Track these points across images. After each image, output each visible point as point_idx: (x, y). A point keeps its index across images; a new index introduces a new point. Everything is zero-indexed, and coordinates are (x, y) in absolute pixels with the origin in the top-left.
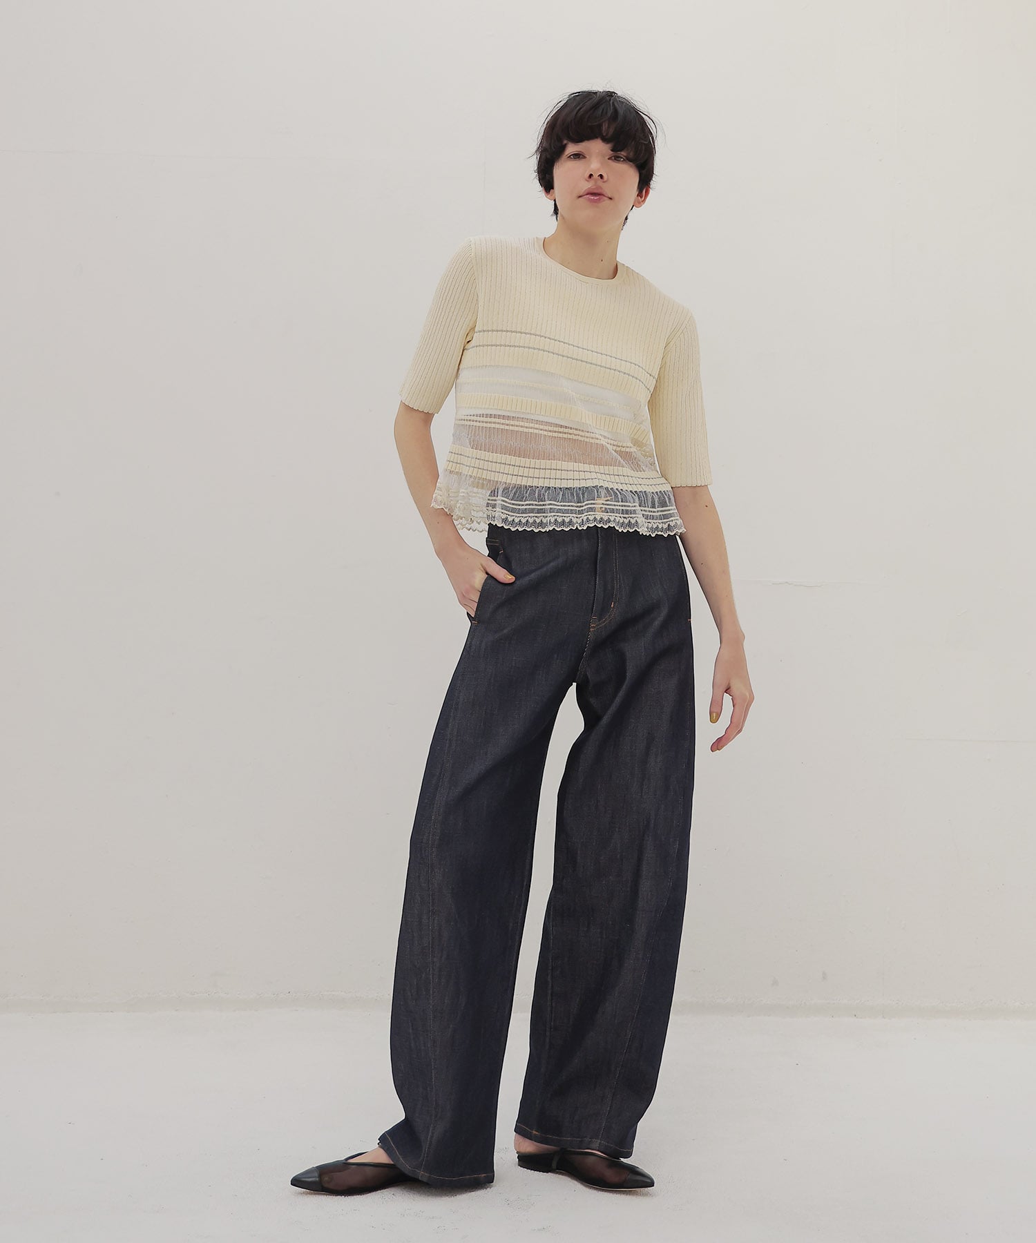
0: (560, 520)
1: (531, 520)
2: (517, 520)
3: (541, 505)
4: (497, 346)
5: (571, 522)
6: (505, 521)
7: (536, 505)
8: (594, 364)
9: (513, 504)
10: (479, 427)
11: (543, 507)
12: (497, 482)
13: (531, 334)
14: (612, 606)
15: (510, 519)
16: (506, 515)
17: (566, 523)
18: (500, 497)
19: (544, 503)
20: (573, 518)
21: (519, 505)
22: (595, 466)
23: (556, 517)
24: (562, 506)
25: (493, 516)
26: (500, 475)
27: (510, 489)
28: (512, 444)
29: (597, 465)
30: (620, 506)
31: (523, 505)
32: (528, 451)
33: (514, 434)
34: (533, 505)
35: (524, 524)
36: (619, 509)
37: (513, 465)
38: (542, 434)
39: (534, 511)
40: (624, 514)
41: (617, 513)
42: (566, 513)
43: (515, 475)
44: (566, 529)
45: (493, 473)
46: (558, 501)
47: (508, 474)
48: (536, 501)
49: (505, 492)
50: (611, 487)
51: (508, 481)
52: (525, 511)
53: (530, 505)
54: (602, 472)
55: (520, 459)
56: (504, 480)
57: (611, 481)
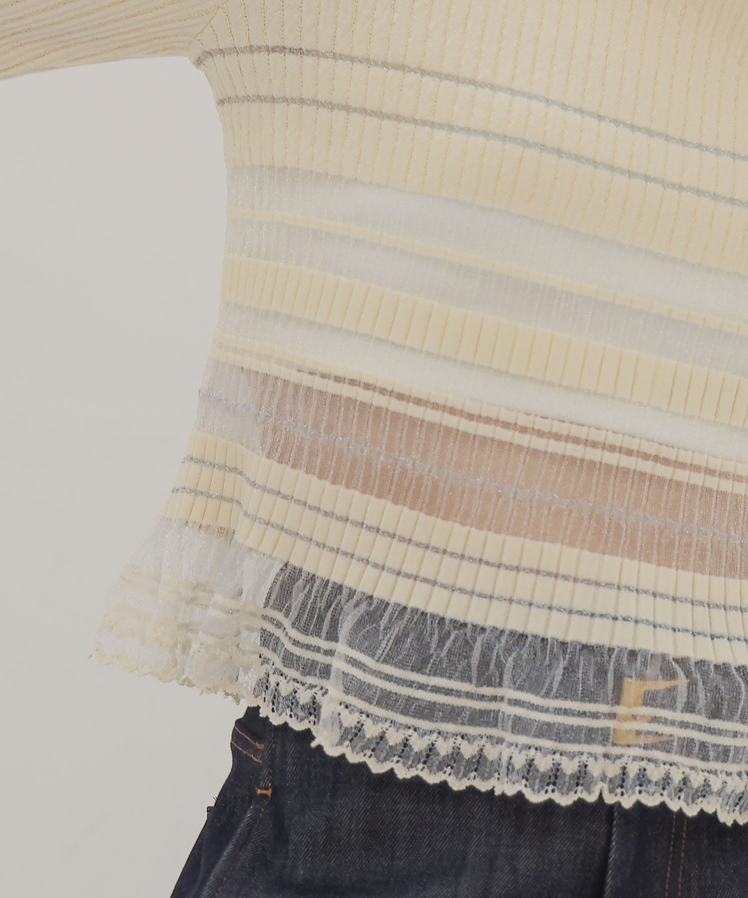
0: (544, 764)
2: (394, 738)
3: (482, 697)
4: (381, 115)
5: (581, 778)
6: (353, 735)
7: (469, 695)
9: (389, 678)
10: (297, 387)
11: (493, 706)
13: (513, 92)
15: (371, 730)
16: (357, 714)
17: (564, 775)
18: (341, 647)
19: (499, 692)
20: (591, 760)
21: (410, 684)
22: (662, 568)
23: (533, 751)
24: (558, 711)
25: (301, 703)
26: (356, 566)
27: (383, 623)
28: (409, 466)
29: (670, 566)
30: (699, 728)
31: (422, 687)
32: (462, 497)
33: (420, 432)
34: (458, 694)
35: (418, 755)
36: (692, 740)
37: (402, 539)
38: (515, 442)
39: (458, 715)
40: (708, 760)
41: (681, 754)
42: (568, 741)
43: (408, 576)
44: (565, 800)
45: (331, 555)
46: (547, 695)
47: (383, 568)
48: (471, 682)
49: (365, 630)
50: (680, 654)
51: (380, 593)
52: (427, 711)
53: (449, 692)
54: (679, 595)
55: (431, 519)
56: (364, 587)
57: (698, 628)
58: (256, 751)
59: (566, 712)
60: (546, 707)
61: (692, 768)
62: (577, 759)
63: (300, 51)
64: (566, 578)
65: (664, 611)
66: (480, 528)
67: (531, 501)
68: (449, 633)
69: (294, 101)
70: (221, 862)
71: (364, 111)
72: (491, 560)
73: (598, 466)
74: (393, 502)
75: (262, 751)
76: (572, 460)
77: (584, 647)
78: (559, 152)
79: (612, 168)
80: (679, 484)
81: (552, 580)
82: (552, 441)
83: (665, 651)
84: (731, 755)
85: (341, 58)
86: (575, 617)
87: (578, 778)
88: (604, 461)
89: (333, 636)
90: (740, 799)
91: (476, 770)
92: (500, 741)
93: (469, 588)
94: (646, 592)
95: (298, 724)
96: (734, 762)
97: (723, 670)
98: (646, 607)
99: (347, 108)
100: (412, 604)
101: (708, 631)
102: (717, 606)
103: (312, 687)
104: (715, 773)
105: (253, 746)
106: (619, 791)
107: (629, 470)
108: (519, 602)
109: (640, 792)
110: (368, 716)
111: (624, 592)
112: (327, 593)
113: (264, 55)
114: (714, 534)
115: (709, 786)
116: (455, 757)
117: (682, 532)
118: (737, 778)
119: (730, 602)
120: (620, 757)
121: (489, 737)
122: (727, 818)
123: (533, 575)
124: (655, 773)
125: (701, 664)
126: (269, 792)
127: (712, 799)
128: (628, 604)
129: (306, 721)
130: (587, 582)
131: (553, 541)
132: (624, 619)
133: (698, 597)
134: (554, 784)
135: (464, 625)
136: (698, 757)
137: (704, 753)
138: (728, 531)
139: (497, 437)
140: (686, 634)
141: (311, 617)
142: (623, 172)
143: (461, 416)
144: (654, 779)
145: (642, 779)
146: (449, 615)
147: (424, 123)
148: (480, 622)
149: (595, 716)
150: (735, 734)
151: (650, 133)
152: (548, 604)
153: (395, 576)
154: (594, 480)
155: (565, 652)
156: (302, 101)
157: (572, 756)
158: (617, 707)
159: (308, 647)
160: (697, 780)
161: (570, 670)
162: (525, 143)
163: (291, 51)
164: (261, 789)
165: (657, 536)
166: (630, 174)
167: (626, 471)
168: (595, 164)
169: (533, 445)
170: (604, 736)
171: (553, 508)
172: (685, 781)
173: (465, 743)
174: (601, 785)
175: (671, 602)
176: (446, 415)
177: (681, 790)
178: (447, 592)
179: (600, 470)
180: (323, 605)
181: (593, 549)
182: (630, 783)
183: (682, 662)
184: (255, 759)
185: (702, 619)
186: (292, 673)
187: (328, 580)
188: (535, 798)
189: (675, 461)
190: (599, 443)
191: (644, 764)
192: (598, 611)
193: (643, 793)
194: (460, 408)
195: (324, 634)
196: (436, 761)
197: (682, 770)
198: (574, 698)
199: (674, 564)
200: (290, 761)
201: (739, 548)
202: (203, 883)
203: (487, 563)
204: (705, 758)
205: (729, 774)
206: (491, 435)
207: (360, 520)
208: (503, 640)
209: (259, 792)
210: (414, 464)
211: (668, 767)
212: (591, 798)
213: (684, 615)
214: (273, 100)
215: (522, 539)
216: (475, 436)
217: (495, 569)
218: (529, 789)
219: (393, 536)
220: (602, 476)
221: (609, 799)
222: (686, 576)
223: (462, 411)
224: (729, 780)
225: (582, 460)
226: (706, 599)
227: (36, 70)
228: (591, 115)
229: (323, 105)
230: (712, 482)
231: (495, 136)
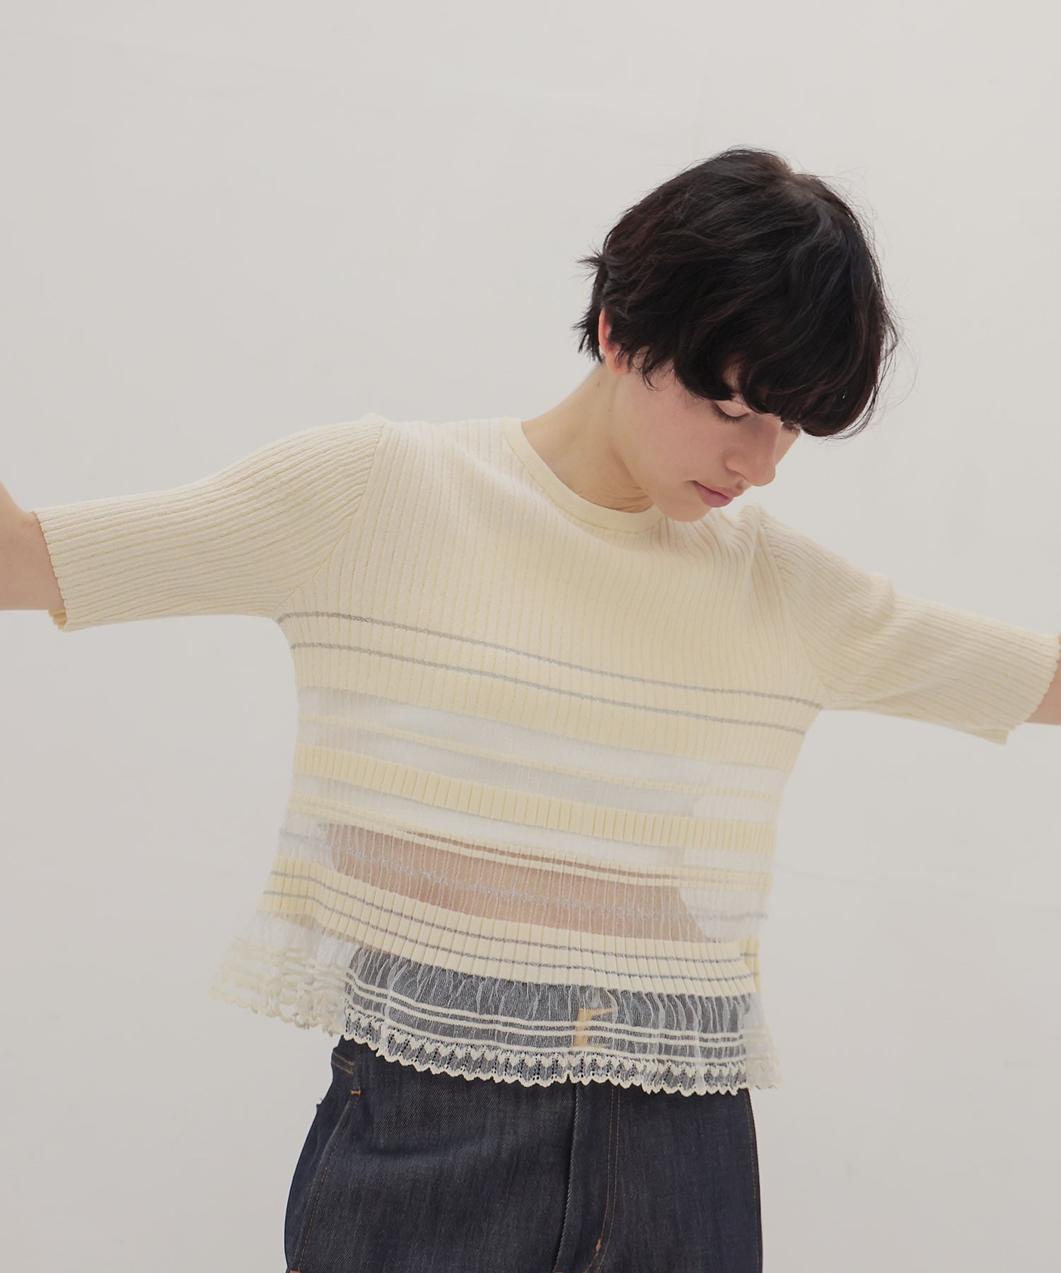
0: (531, 1062)
1: (460, 1054)
2: (429, 1049)
3: (484, 1021)
4: (403, 659)
5: (555, 1068)
6: (404, 1048)
7: (474, 1020)
8: (630, 705)
9: (424, 1011)
11: (490, 1027)
12: (387, 956)
14: (598, 1247)
16: (405, 1035)
17: (544, 1068)
18: (391, 993)
19: (495, 1017)
20: (560, 1057)
21: (437, 1014)
22: (595, 935)
23: (523, 1054)
24: (537, 1028)
25: (362, 1026)
26: (399, 941)
27: (418, 978)
28: (429, 877)
29: (600, 934)
30: (627, 1032)
31: (445, 1016)
32: (465, 896)
33: (435, 856)
34: (467, 1019)
35: (445, 1058)
36: (624, 1040)
37: (428, 924)
38: (498, 861)
39: (469, 1032)
40: (634, 1052)
41: (617, 1049)
42: (545, 1046)
43: (432, 947)
44: (545, 1084)
45: (382, 934)
46: (530, 1019)
47: (417, 942)
48: (476, 1012)
49: (408, 982)
50: (612, 987)
51: (415, 958)
52: (449, 1031)
53: (462, 1018)
54: (607, 951)
55: (446, 911)
56: (405, 954)
57: (621, 971)
58: (349, 1067)
59: (542, 1028)
60: (529, 1026)
61: (625, 1058)
62: (551, 1058)
63: (349, 617)
64: (535, 944)
65: (599, 961)
66: (478, 915)
67: (510, 898)
68: (461, 982)
69: (344, 647)
70: (332, 1136)
71: (391, 656)
72: (486, 935)
73: (551, 874)
74: (420, 900)
75: (353, 1066)
76: (534, 870)
77: (551, 986)
78: (516, 681)
79: (549, 689)
80: (602, 882)
81: (527, 946)
82: (521, 859)
83: (602, 986)
84: (648, 1049)
85: (376, 622)
86: (543, 968)
87: (553, 1069)
88: (554, 870)
89: (383, 984)
90: (654, 1077)
91: (480, 1067)
92: (495, 1048)
93: (472, 953)
94: (587, 950)
95: (360, 1039)
96: (650, 1053)
97: (637, 995)
98: (588, 959)
99: (380, 654)
100: (435, 964)
101: (627, 973)
102: (631, 956)
103: (369, 1016)
104: (639, 1060)
105: (347, 1064)
106: (580, 1074)
107: (570, 875)
108: (506, 961)
109: (593, 1074)
110: (413, 1036)
111: (573, 952)
112: (380, 957)
113: (325, 618)
114: (626, 912)
115: (636, 1068)
116: (468, 1058)
117: (606, 912)
118: (652, 1063)
119: (639, 953)
120: (579, 1053)
121: (488, 1046)
122: (647, 1089)
123: (514, 944)
124: (602, 1062)
125: (625, 993)
126: (359, 1092)
127: (638, 1076)
128: (576, 958)
129: (365, 1038)
130: (549, 946)
131: (526, 922)
132: (575, 968)
133: (619, 952)
134: (538, 1074)
135: (471, 976)
136: (628, 1051)
137: (631, 1047)
138: (635, 908)
139: (485, 858)
140: (613, 974)
141: (369, 973)
142: (556, 691)
143: (461, 846)
144: (602, 1066)
145: (594, 1066)
146: (460, 970)
147: (430, 664)
148: (481, 975)
149: (560, 1029)
150: (650, 1036)
151: (571, 666)
152: (525, 961)
153: (424, 947)
154: (549, 882)
155: (538, 991)
156: (350, 648)
157: (548, 1055)
158: (575, 1022)
159: (367, 991)
160: (628, 1065)
161: (543, 1001)
162: (494, 676)
163: (344, 616)
164: (354, 1090)
165: (590, 915)
166: (561, 692)
167: (568, 876)
168: (538, 686)
169: (508, 863)
170: (568, 1041)
171: (524, 902)
172: (621, 1066)
173: (473, 1050)
174: (568, 1072)
175: (603, 956)
176: (451, 845)
177: (619, 1072)
178: (458, 956)
179: (552, 876)
180: (377, 965)
181: (551, 926)
182: (586, 1069)
183: (613, 992)
184: (349, 1072)
185: (623, 965)
186: (358, 1008)
187: (380, 950)
188: (527, 1084)
189: (599, 868)
190: (550, 859)
191: (595, 1056)
192: (557, 964)
193: (595, 1075)
194: (460, 841)
195: (377, 984)
196: (455, 1062)
197: (618, 1059)
198: (547, 1019)
199: (602, 932)
200: (371, 1072)
201: (643, 919)
202: (321, 1152)
203: (484, 937)
204: (632, 1052)
205: (647, 1061)
206: (481, 857)
207: (400, 912)
208: (497, 986)
209: (352, 1092)
210: (432, 876)
211: (609, 1057)
212: (563, 1081)
213: (612, 963)
214: (331, 646)
215: (505, 921)
216: (471, 858)
217: (489, 941)
218: (523, 1079)
219: (422, 922)
220: (554, 880)
221: (574, 1080)
222: (611, 939)
223: (462, 843)
224: (648, 1064)
225: (541, 870)
226: (624, 952)
227: (177, 614)
228: (534, 656)
229: (364, 651)
230: (624, 879)
231: (475, 672)
